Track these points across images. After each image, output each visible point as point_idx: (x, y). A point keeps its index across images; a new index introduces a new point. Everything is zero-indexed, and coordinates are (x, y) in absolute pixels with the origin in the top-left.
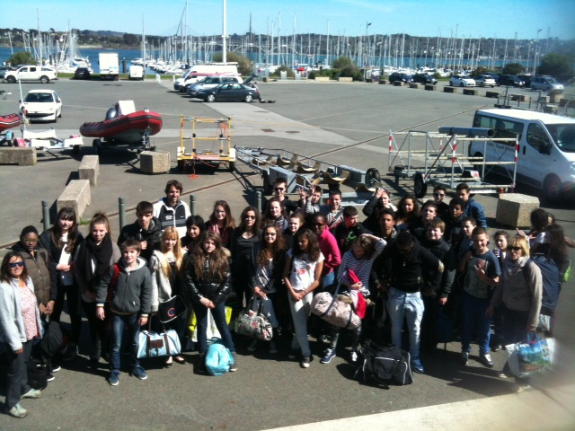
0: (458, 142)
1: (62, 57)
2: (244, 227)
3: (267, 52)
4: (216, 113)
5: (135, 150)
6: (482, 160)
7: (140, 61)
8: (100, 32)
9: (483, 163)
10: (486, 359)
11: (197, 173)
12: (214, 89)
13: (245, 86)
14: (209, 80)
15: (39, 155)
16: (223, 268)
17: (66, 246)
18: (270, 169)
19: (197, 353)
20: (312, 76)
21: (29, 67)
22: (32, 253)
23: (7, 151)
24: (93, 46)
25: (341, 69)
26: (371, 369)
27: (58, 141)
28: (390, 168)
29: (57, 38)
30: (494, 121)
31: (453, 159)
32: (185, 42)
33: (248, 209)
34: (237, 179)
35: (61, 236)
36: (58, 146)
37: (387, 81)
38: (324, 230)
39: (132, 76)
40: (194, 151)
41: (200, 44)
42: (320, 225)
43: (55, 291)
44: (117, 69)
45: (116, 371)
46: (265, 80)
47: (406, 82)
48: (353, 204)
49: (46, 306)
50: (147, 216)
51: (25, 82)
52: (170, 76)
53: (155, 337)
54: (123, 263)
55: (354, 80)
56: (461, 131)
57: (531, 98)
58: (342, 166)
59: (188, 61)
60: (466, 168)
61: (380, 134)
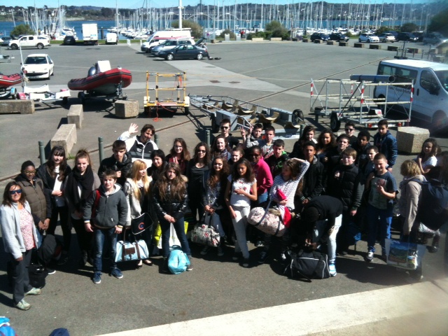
1: (54, 28)
2: (197, 159)
3: (214, 19)
4: (175, 69)
5: (111, 100)
6: (384, 101)
7: (114, 29)
8: (83, 7)
9: (385, 103)
11: (160, 117)
12: (172, 50)
13: (197, 47)
14: (169, 42)
15: (36, 106)
16: (182, 191)
17: (58, 176)
18: (217, 113)
19: (162, 257)
20: (250, 37)
21: (28, 36)
22: (32, 182)
23: (12, 103)
24: (78, 19)
25: (272, 31)
26: (297, 267)
27: (51, 94)
28: (311, 109)
29: (50, 13)
30: (394, 70)
31: (362, 101)
32: (150, 13)
33: (200, 145)
34: (191, 121)
35: (54, 168)
36: (51, 98)
37: (309, 40)
38: (260, 160)
39: (108, 41)
40: (157, 99)
41: (161, 15)
42: (256, 155)
43: (50, 211)
44: (97, 36)
45: (99, 272)
46: (212, 41)
47: (324, 40)
48: (282, 138)
49: (43, 223)
50: (121, 152)
51: (25, 48)
52: (138, 41)
53: (129, 246)
54: (103, 188)
55: (283, 39)
56: (368, 78)
57: (423, 51)
58: (275, 109)
59: (152, 28)
60: (371, 107)
61: (303, 82)
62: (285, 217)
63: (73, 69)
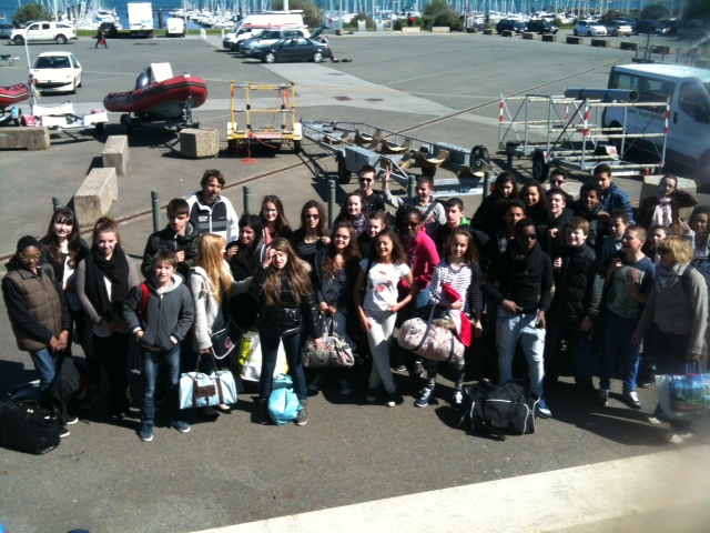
0: (590, 107)
1: (83, 9)
4: (277, 78)
5: (174, 128)
6: (621, 132)
7: (180, 12)
9: (623, 136)
11: (252, 157)
12: (274, 46)
13: (314, 42)
14: (267, 34)
15: (52, 136)
18: (347, 150)
20: (398, 26)
21: (40, 24)
22: (35, 271)
23: (12, 133)
25: (434, 16)
26: (481, 414)
27: (77, 118)
28: (501, 144)
30: (636, 80)
31: (585, 132)
34: (305, 163)
35: (59, 246)
36: (76, 124)
37: (494, 31)
38: (419, 232)
39: (170, 32)
40: (249, 127)
44: (152, 24)
45: (149, 423)
46: (338, 33)
47: (517, 32)
48: (454, 194)
50: (180, 218)
51: (33, 43)
52: (218, 31)
53: (205, 382)
55: (452, 30)
56: (594, 94)
57: (678, 50)
58: (440, 143)
59: (240, 10)
60: (599, 142)
61: (486, 100)
63: (113, 76)
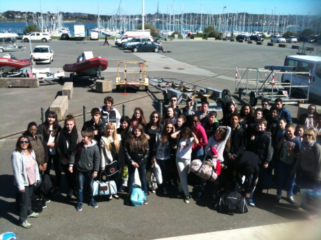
0: (276, 74)
1: (54, 27)
2: (152, 123)
3: (167, 23)
4: (138, 59)
5: (93, 79)
6: (289, 85)
7: (97, 29)
8: (75, 14)
9: (290, 86)
10: (291, 199)
11: (127, 92)
12: (137, 45)
13: (155, 43)
14: (135, 40)
15: (40, 82)
17: (52, 132)
18: (168, 90)
20: (192, 37)
21: (36, 33)
22: (34, 137)
23: (23, 80)
24: (71, 22)
25: (209, 33)
26: (224, 204)
27: (51, 74)
28: (236, 89)
29: (51, 17)
30: (297, 63)
31: (273, 84)
32: (122, 18)
33: (154, 113)
34: (149, 95)
35: (49, 127)
36: (51, 77)
37: (235, 40)
38: (198, 125)
39: (92, 38)
40: (126, 79)
41: (130, 20)
42: (196, 122)
43: (48, 158)
44: (84, 34)
45: (81, 203)
46: (165, 40)
47: (246, 40)
49: (43, 166)
50: (96, 116)
51: (33, 41)
52: (113, 38)
53: (103, 185)
55: (216, 39)
56: (277, 68)
57: (317, 49)
58: (209, 88)
59: (123, 29)
60: (280, 89)
61: (229, 70)
62: (217, 167)
63: (67, 57)
